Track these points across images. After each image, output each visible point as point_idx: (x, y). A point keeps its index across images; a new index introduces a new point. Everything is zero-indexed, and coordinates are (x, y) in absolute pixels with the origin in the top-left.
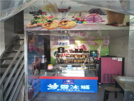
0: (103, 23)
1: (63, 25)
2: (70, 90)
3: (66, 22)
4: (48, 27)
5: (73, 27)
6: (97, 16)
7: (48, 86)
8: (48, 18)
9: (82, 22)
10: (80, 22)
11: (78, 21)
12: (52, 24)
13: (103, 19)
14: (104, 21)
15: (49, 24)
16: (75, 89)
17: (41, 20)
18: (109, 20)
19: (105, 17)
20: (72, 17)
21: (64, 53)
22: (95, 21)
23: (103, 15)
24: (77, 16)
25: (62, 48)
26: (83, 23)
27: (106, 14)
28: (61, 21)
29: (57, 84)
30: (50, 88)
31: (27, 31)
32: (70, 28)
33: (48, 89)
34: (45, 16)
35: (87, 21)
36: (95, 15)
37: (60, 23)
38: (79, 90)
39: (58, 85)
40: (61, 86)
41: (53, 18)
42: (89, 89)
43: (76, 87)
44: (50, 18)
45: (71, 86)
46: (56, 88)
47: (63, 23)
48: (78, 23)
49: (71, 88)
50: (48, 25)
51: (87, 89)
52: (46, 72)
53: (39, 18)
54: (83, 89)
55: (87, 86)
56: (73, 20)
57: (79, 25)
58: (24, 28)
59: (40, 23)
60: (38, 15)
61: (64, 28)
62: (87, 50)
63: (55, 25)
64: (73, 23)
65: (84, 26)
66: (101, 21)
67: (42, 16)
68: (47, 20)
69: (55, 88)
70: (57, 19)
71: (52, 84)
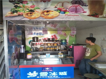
0: (85, 14)
1: (45, 15)
2: (49, 77)
3: (49, 12)
4: (29, 17)
5: (56, 17)
6: (79, 7)
7: (28, 74)
8: (30, 7)
9: (65, 12)
10: (63, 12)
11: (61, 11)
12: (34, 14)
13: (85, 10)
14: (86, 12)
15: (31, 13)
16: (54, 76)
17: (21, 9)
18: (90, 11)
19: (87, 8)
20: (54, 7)
21: (38, 42)
22: (77, 11)
23: (85, 6)
24: (59, 6)
25: (36, 37)
26: (66, 14)
27: (87, 6)
28: (43, 11)
29: (36, 72)
30: (30, 76)
31: (7, 21)
32: (52, 18)
33: (28, 77)
34: (26, 5)
35: (70, 12)
36: (77, 6)
37: (42, 13)
38: (57, 76)
39: (38, 73)
40: (40, 74)
41: (35, 8)
42: (66, 75)
43: (54, 74)
44: (31, 7)
45: (50, 73)
46: (36, 75)
47: (46, 13)
48: (60, 14)
49: (50, 75)
50: (29, 15)
51: (65, 75)
52: (25, 61)
53: (20, 7)
54: (61, 75)
55: (64, 72)
56: (55, 10)
57: (62, 16)
58: (4, 17)
59: (21, 12)
60: (19, 4)
61: (47, 18)
62: (58, 40)
63: (37, 15)
64: (55, 14)
65: (66, 17)
66: (83, 12)
67: (23, 5)
68: (28, 9)
69: (34, 76)
70: (39, 8)
71: (32, 72)
